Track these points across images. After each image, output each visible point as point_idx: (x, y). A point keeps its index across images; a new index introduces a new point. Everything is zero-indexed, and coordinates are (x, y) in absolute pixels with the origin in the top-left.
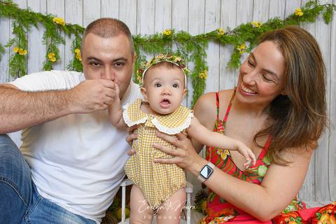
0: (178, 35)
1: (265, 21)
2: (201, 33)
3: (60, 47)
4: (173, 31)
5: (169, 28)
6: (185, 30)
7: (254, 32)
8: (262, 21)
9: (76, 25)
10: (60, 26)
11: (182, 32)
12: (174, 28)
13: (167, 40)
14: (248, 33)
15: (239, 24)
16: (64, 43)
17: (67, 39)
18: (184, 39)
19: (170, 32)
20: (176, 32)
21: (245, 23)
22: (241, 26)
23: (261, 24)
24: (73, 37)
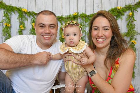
0: (81, 15)
1: (124, 6)
2: (92, 13)
3: (26, 22)
4: (78, 13)
5: (76, 11)
6: (84, 12)
7: (118, 12)
8: (122, 6)
9: (33, 12)
10: (25, 12)
11: (83, 13)
12: (79, 11)
13: (75, 17)
14: (115, 12)
15: (110, 8)
16: (27, 20)
17: (29, 18)
18: (83, 17)
19: (77, 14)
20: (80, 14)
21: (114, 8)
22: (112, 9)
23: (122, 8)
24: (31, 17)
